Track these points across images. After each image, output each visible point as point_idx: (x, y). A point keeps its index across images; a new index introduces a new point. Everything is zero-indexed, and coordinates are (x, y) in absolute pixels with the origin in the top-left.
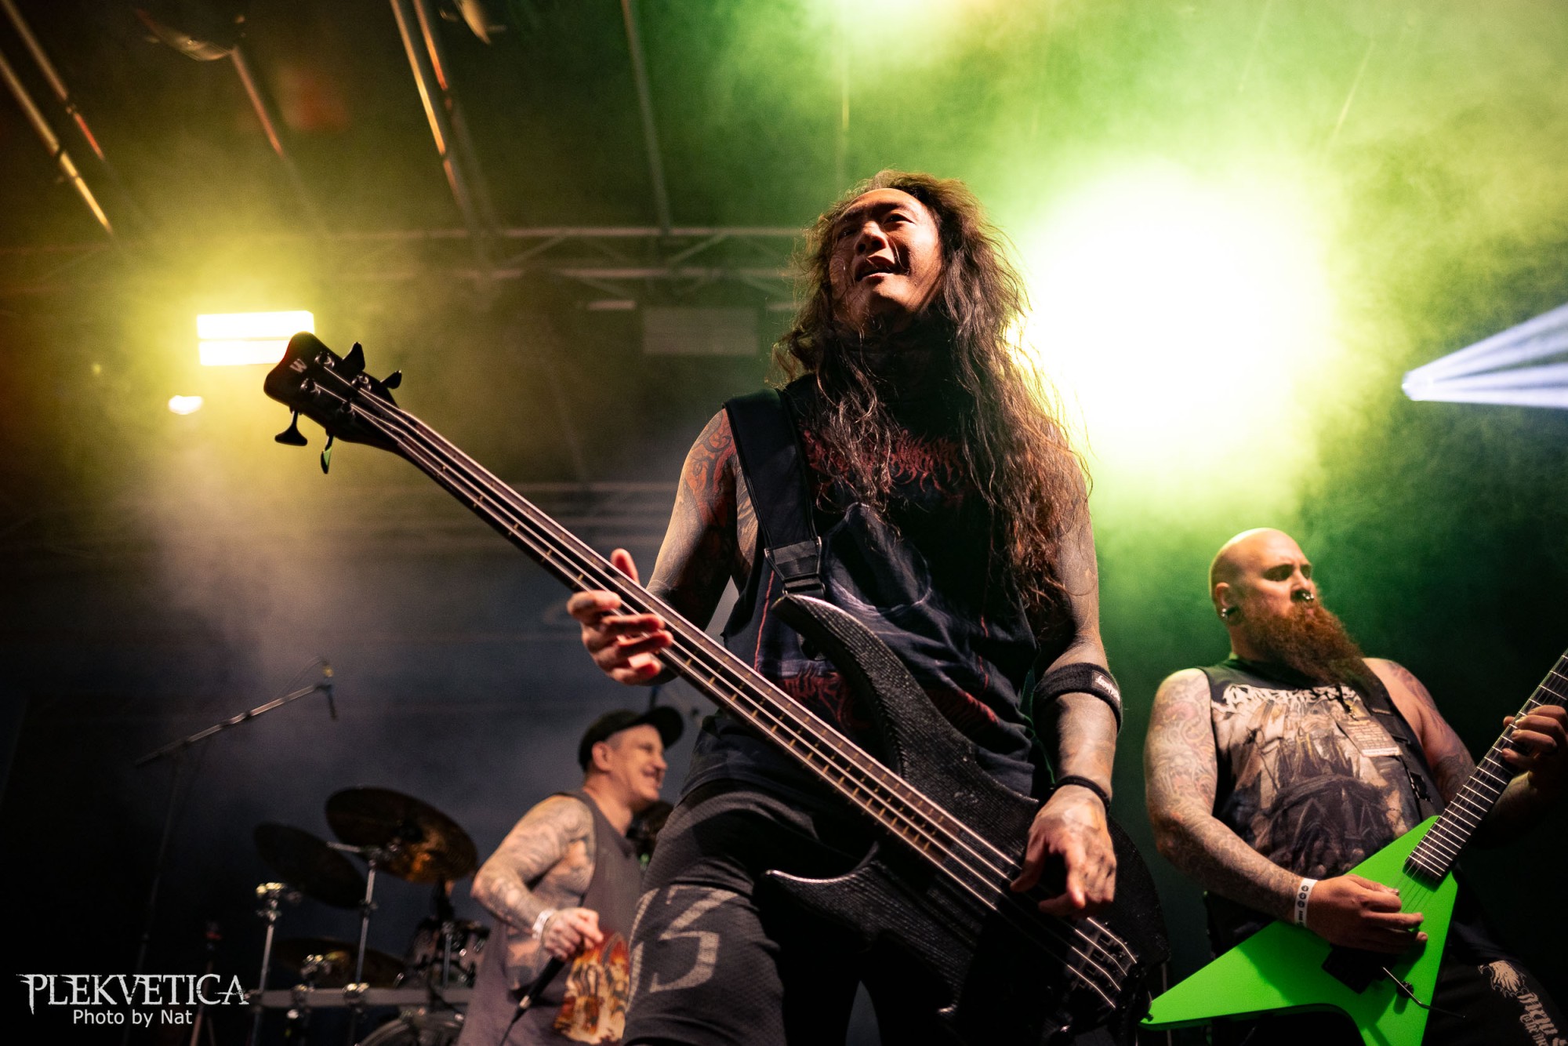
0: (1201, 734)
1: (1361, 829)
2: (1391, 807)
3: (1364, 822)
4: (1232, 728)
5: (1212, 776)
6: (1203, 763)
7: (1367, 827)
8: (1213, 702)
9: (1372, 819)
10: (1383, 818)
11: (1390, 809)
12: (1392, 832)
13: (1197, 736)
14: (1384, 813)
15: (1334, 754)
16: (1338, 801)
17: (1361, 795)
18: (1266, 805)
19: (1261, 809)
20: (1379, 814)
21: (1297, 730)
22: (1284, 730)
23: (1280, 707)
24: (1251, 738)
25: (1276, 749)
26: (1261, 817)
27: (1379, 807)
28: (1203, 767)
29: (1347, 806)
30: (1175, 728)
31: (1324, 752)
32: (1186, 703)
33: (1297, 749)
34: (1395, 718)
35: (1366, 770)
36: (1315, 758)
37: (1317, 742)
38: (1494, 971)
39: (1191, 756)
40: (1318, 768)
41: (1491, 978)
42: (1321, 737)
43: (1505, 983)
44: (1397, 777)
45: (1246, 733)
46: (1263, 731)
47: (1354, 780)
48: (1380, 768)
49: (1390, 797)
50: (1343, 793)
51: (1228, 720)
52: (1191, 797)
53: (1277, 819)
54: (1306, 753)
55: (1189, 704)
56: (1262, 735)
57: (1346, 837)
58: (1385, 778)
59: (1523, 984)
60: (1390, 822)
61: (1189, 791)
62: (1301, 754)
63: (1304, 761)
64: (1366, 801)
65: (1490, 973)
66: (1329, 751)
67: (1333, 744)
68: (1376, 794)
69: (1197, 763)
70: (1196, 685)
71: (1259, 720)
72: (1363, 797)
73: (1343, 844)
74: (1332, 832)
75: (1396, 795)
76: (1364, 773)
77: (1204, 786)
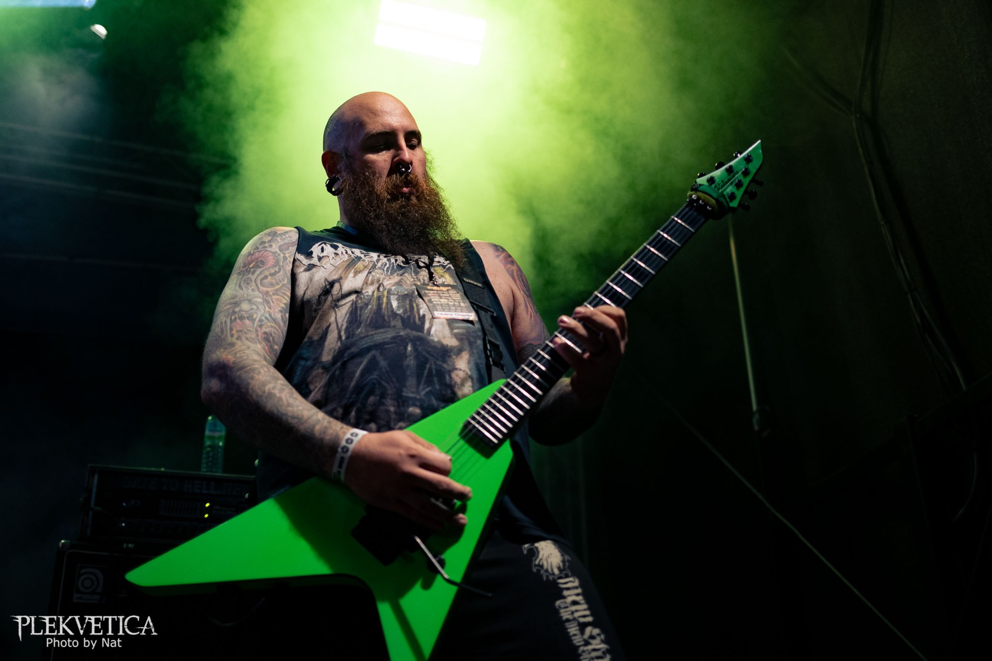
0: (278, 284)
1: (421, 387)
2: (457, 367)
3: (425, 381)
4: (311, 279)
5: (279, 326)
6: (271, 311)
7: (428, 386)
8: (297, 253)
9: (436, 378)
10: (447, 377)
11: (456, 369)
12: (453, 393)
13: (272, 285)
14: (450, 372)
15: (408, 309)
16: (403, 356)
17: (428, 352)
18: (327, 357)
19: (322, 362)
20: (444, 373)
21: (377, 285)
22: (363, 285)
23: (366, 263)
24: (327, 289)
25: (351, 303)
26: (320, 371)
27: (445, 366)
28: (270, 315)
29: (411, 362)
30: (250, 276)
31: (398, 307)
32: (268, 252)
33: (372, 301)
34: (486, 291)
35: (438, 329)
36: (388, 312)
37: (394, 297)
38: (538, 552)
39: (260, 303)
40: (387, 320)
41: (534, 559)
42: (400, 294)
43: (548, 565)
44: (470, 340)
45: (324, 285)
46: (341, 283)
47: (424, 336)
48: (454, 328)
49: (459, 357)
50: (409, 348)
51: (309, 272)
52: (248, 342)
53: (335, 372)
54: (379, 306)
55: (271, 254)
56: (339, 287)
57: (404, 394)
58: (457, 339)
59: (567, 567)
60: (453, 382)
61: (247, 336)
62: (375, 307)
63: (374, 313)
64: (432, 358)
65: (534, 553)
66: (403, 306)
67: (411, 302)
68: (445, 353)
69: (265, 311)
70: (284, 237)
71: (340, 272)
72: (430, 354)
73: (400, 401)
74: (389, 388)
75: (465, 356)
76: (436, 331)
77: (267, 334)
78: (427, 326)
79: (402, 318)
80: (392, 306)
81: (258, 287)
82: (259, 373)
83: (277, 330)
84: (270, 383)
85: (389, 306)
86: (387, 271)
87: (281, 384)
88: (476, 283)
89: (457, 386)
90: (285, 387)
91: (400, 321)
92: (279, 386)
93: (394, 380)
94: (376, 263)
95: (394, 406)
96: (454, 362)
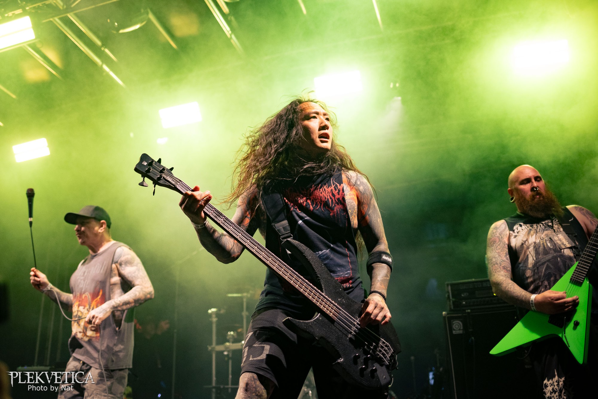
19: (529, 268)
21: (540, 238)
22: (536, 239)
23: (534, 231)
25: (533, 246)
27: (572, 263)
29: (561, 264)
32: (496, 237)
33: (541, 245)
36: (548, 248)
39: (498, 257)
40: (548, 251)
42: (549, 240)
45: (522, 243)
46: (528, 241)
47: (562, 255)
50: (560, 259)
51: (515, 238)
53: (535, 271)
54: (544, 247)
63: (543, 250)
72: (566, 260)
79: (553, 249)
80: (548, 246)
86: (541, 232)
94: (537, 230)
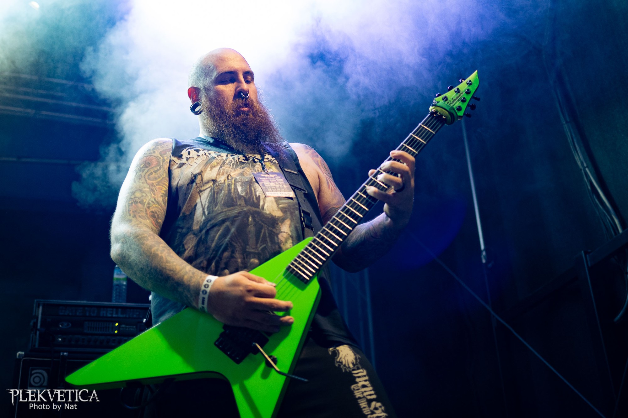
0: (159, 177)
1: (259, 245)
2: (282, 230)
3: (261, 241)
4: (182, 173)
5: (161, 206)
6: (156, 197)
7: (263, 244)
8: (172, 156)
9: (268, 239)
10: (276, 238)
11: (282, 232)
12: (280, 248)
13: (156, 178)
14: (277, 235)
15: (249, 192)
16: (246, 225)
17: (263, 222)
18: (196, 227)
19: (193, 230)
20: (273, 235)
21: (226, 176)
22: (217, 176)
23: (218, 161)
24: (193, 180)
25: (210, 188)
26: (192, 236)
27: (274, 230)
28: (155, 199)
29: (251, 229)
30: (141, 173)
31: (242, 191)
32: (152, 157)
33: (224, 188)
34: (300, 177)
35: (269, 205)
36: (235, 195)
37: (239, 184)
38: (339, 353)
39: (148, 191)
40: (235, 201)
41: (336, 358)
42: (243, 181)
43: (345, 362)
44: (291, 211)
45: (191, 177)
46: (202, 175)
47: (260, 211)
48: (280, 204)
49: (283, 224)
50: (250, 219)
51: (180, 168)
52: (140, 219)
53: (201, 237)
54: (229, 191)
55: (154, 157)
56: (201, 178)
57: (247, 250)
58: (282, 211)
59: (358, 362)
60: (280, 241)
61: (140, 215)
62: (226, 192)
63: (226, 196)
64: (266, 225)
65: (336, 354)
66: (246, 190)
67: (250, 186)
68: (273, 222)
69: (151, 197)
70: (163, 145)
71: (201, 167)
72: (264, 223)
73: (245, 255)
74: (237, 246)
75: (288, 222)
76: (267, 207)
77: (153, 212)
78: (261, 203)
79: (245, 198)
80: (238, 191)
81: (146, 181)
82: (148, 240)
83: (160, 210)
84: (155, 246)
85: (236, 191)
86: (232, 166)
87: (163, 247)
88: (293, 172)
89: (282, 243)
90: (165, 249)
91: (243, 201)
92: (161, 248)
93: (240, 241)
94: (225, 161)
95: (241, 258)
96: (280, 227)
